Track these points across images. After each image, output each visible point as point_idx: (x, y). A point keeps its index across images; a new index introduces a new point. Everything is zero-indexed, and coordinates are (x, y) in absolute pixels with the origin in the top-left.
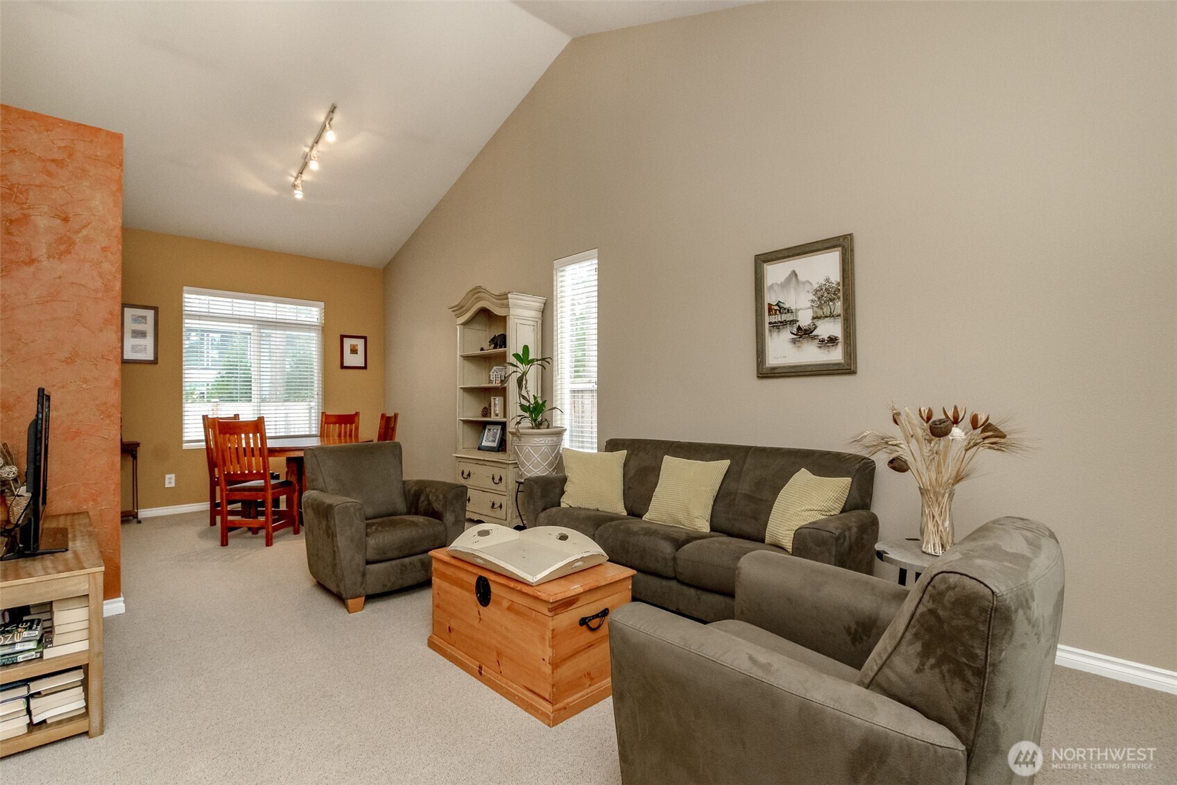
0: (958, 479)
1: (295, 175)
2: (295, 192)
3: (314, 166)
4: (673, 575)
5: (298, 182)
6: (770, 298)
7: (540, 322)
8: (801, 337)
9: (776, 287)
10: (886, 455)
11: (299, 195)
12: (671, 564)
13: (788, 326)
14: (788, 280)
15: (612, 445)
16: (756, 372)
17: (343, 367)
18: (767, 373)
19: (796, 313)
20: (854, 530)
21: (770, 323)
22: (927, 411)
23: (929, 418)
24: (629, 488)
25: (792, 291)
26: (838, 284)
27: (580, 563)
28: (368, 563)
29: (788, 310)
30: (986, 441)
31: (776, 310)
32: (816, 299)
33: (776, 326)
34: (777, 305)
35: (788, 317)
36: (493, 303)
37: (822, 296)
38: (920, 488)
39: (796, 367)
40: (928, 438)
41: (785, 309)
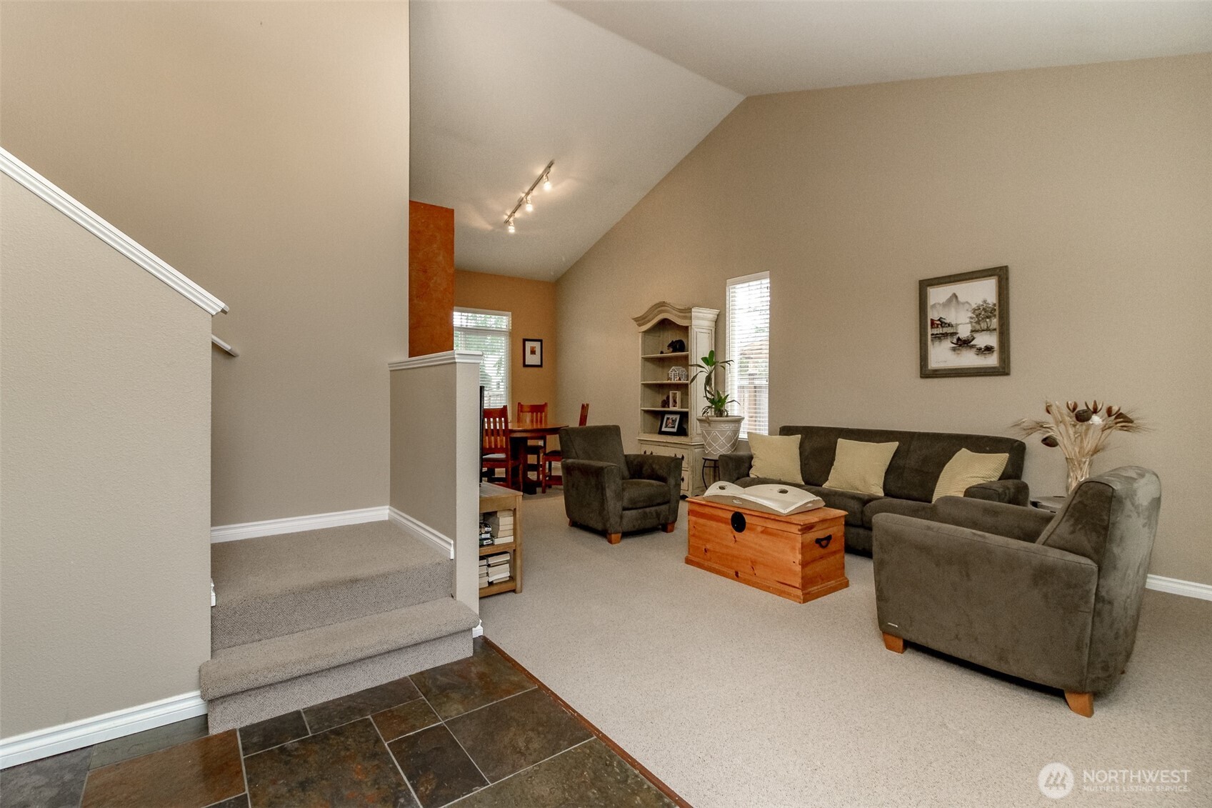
0: (1096, 451)
1: (509, 214)
2: (510, 227)
3: (529, 208)
4: (860, 523)
5: (511, 219)
6: (933, 315)
7: (713, 330)
8: (960, 345)
9: (938, 306)
10: (1041, 435)
11: (512, 230)
12: (859, 516)
13: (949, 337)
14: (949, 301)
15: (786, 431)
16: (919, 374)
17: (525, 365)
18: (927, 373)
19: (956, 327)
20: (1012, 490)
21: (932, 335)
22: (1073, 404)
23: (1074, 409)
24: (805, 464)
25: (953, 310)
26: (995, 305)
27: (810, 505)
28: (625, 509)
29: (949, 325)
30: (1119, 425)
31: (938, 324)
32: (974, 316)
33: (938, 337)
34: (939, 320)
35: (949, 330)
36: (676, 315)
37: (980, 314)
38: (1067, 458)
39: (956, 369)
40: (1073, 423)
41: (946, 324)
